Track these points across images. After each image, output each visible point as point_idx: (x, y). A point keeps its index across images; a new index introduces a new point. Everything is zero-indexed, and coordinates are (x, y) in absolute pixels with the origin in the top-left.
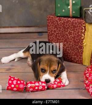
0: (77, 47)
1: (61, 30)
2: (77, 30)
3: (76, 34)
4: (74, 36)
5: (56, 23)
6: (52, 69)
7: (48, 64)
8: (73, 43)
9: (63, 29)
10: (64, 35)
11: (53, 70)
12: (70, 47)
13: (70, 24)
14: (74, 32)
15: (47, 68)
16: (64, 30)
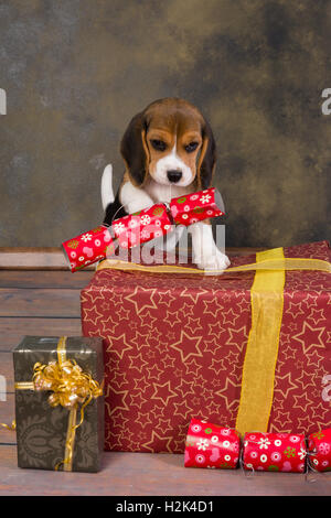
0: (217, 393)
1: (148, 336)
2: (216, 330)
3: (212, 346)
4: (203, 353)
5: (123, 314)
6: (186, 139)
7: (173, 127)
8: (200, 381)
9: (154, 334)
10: (159, 357)
11: (188, 143)
12: (189, 397)
13: (187, 310)
14: (206, 338)
15: (169, 138)
16: (162, 338)
